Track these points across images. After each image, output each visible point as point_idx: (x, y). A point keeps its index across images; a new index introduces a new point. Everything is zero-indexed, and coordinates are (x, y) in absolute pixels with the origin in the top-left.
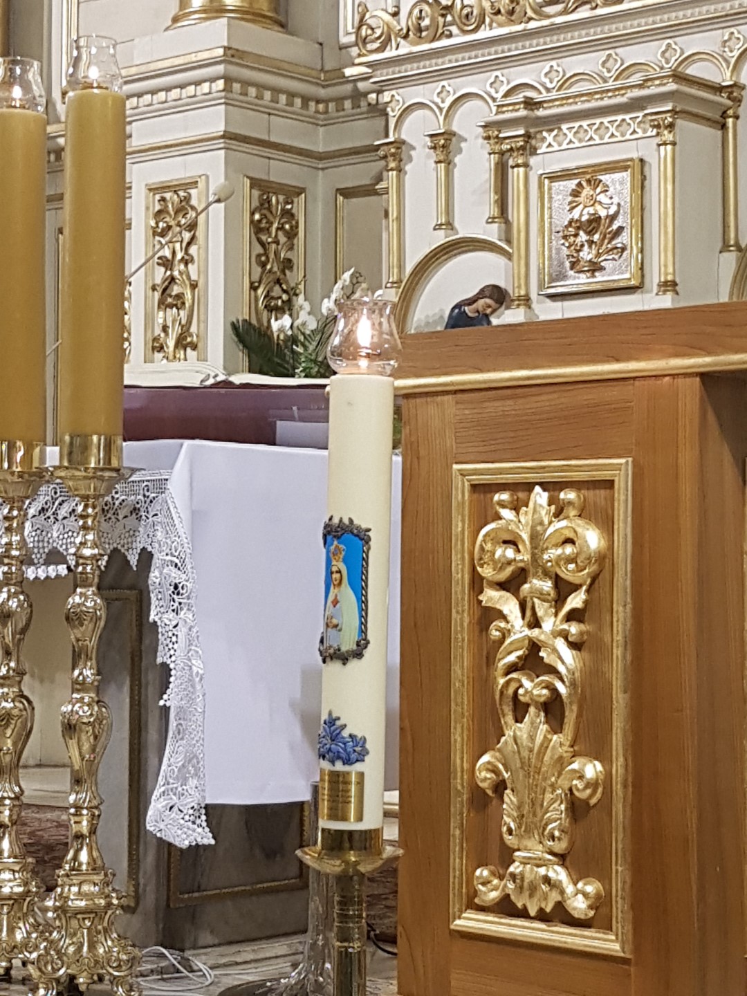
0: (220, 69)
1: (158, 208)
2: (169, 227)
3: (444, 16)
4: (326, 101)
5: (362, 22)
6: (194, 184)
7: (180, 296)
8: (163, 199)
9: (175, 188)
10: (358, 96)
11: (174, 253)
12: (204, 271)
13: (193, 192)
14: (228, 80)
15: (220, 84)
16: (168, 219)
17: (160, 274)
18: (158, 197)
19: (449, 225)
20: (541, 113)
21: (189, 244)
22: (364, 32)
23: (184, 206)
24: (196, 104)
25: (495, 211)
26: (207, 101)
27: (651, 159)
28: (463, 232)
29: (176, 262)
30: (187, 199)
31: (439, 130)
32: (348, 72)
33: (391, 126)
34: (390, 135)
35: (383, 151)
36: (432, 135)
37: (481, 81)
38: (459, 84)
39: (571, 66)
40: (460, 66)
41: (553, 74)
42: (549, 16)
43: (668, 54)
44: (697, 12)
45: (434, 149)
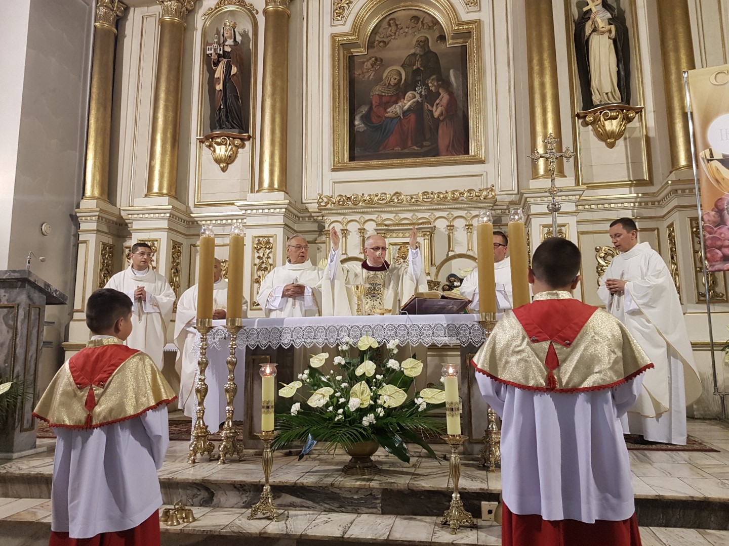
0: (286, 206)
1: (257, 242)
2: (261, 248)
3: (347, 200)
4: (299, 217)
5: (320, 198)
6: (272, 237)
7: (265, 268)
8: (259, 240)
9: (264, 237)
10: (311, 217)
11: (263, 255)
12: (274, 260)
13: (271, 239)
14: (286, 209)
15: (284, 210)
16: (261, 246)
17: (257, 261)
18: (257, 239)
19: (346, 253)
20: (390, 228)
21: (269, 253)
22: (320, 200)
23: (268, 242)
24: (273, 214)
25: (362, 251)
26: (278, 214)
28: (350, 255)
29: (264, 258)
30: (269, 240)
31: (343, 228)
32: (310, 210)
33: (327, 226)
34: (327, 229)
35: (325, 233)
36: (342, 230)
37: (357, 217)
38: (349, 218)
39: (385, 216)
40: (350, 213)
41: (379, 218)
42: (381, 204)
43: (414, 217)
44: (423, 208)
45: (343, 233)
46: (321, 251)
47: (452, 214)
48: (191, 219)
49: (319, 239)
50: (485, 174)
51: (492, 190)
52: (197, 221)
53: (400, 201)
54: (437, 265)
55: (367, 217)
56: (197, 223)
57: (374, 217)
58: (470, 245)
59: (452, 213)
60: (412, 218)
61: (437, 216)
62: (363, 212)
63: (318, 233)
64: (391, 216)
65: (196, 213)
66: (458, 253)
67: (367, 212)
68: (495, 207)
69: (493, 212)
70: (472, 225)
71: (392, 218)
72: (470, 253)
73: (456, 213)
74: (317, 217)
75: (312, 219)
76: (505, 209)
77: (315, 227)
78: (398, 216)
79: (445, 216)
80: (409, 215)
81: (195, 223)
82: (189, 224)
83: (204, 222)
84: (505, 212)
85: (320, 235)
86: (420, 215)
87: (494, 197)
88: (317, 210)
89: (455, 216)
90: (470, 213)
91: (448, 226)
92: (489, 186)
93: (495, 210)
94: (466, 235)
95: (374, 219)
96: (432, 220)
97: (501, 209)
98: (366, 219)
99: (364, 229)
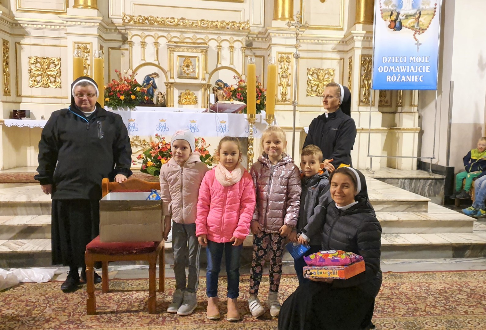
0: (100, 21)
3: (145, 20)
4: (107, 29)
5: (124, 16)
8: (79, 45)
9: (82, 43)
13: (88, 45)
14: (100, 23)
15: (98, 24)
18: (76, 45)
19: (144, 59)
20: (178, 44)
21: (87, 56)
22: (124, 18)
23: (86, 48)
24: (89, 26)
25: (156, 59)
26: (93, 27)
27: (200, 57)
28: (148, 61)
30: (86, 46)
31: (142, 41)
32: (116, 25)
33: (129, 38)
34: (129, 40)
35: (128, 43)
36: (141, 42)
37: (152, 33)
38: (147, 33)
39: (173, 34)
40: (147, 29)
41: (169, 35)
42: (170, 25)
43: (194, 37)
44: (201, 31)
45: (142, 45)
46: (124, 56)
47: (220, 38)
48: (15, 22)
49: (123, 47)
50: (243, 11)
51: (248, 24)
52: (20, 24)
53: (185, 25)
54: (209, 73)
55: (160, 34)
56: (20, 26)
57: (165, 34)
58: (232, 61)
59: (221, 36)
60: (193, 38)
61: (210, 38)
62: (157, 30)
63: (122, 42)
64: (178, 35)
65: (19, 17)
66: (224, 65)
67: (160, 30)
68: (249, 35)
69: (247, 38)
70: (233, 47)
71: (178, 36)
72: (232, 66)
73: (223, 37)
74: (121, 30)
75: (117, 31)
76: (255, 37)
77: (119, 37)
78: (183, 35)
79: (216, 38)
80: (190, 35)
81: (18, 25)
82: (13, 25)
83: (26, 25)
84: (255, 39)
85: (124, 43)
86: (199, 36)
87: (248, 29)
88: (122, 25)
89: (222, 39)
90: (233, 38)
91: (217, 46)
92: (246, 21)
93: (248, 37)
94: (229, 54)
95: (165, 35)
96: (207, 41)
97: (252, 37)
98: (159, 35)
99: (158, 43)
